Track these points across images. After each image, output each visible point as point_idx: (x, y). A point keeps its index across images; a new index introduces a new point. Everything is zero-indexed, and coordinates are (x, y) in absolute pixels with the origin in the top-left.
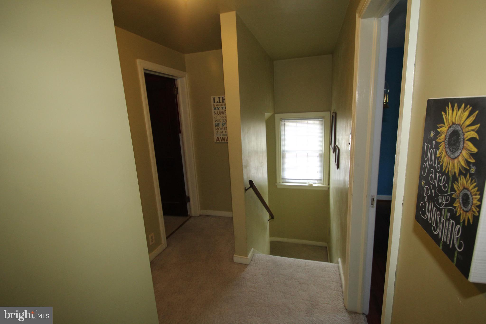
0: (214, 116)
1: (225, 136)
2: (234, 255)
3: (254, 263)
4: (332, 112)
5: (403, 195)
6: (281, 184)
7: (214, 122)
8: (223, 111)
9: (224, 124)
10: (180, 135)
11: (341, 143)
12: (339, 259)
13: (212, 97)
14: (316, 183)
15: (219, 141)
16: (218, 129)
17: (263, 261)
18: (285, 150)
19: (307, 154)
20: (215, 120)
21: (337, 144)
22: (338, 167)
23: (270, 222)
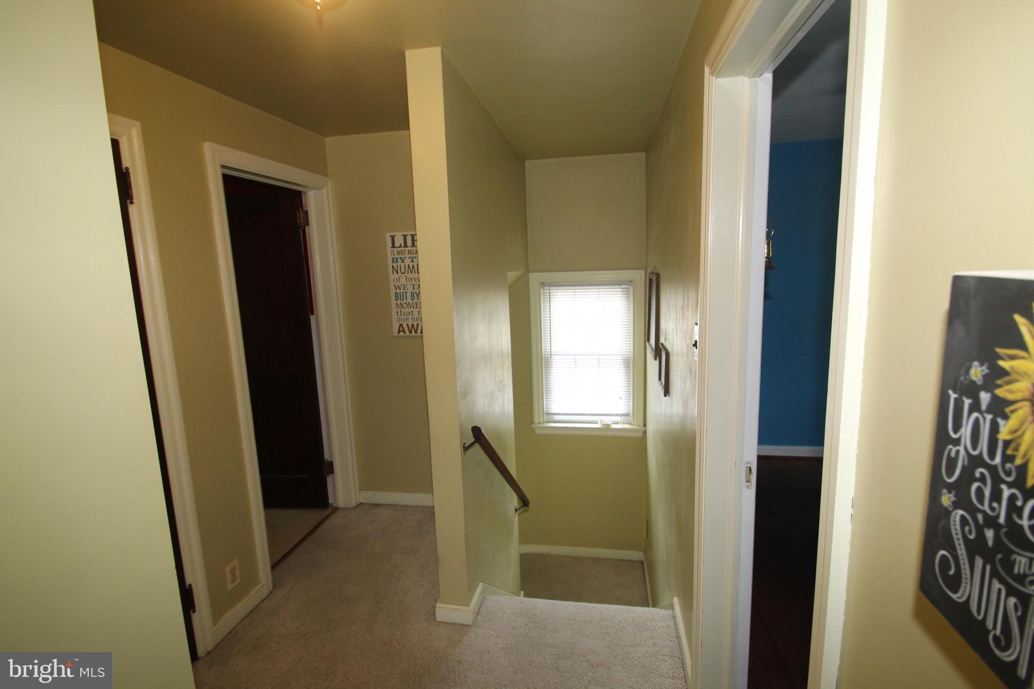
0: (393, 276)
1: (418, 322)
2: (438, 605)
3: (483, 621)
4: (649, 271)
5: (852, 494)
6: (542, 425)
7: (393, 290)
8: (413, 266)
9: (415, 296)
10: (311, 318)
11: (673, 340)
12: (675, 598)
13: (388, 235)
14: (617, 423)
15: (405, 333)
16: (402, 307)
17: (506, 613)
18: (552, 351)
19: (598, 358)
20: (395, 286)
21: (662, 340)
22: (667, 392)
23: (519, 515)
